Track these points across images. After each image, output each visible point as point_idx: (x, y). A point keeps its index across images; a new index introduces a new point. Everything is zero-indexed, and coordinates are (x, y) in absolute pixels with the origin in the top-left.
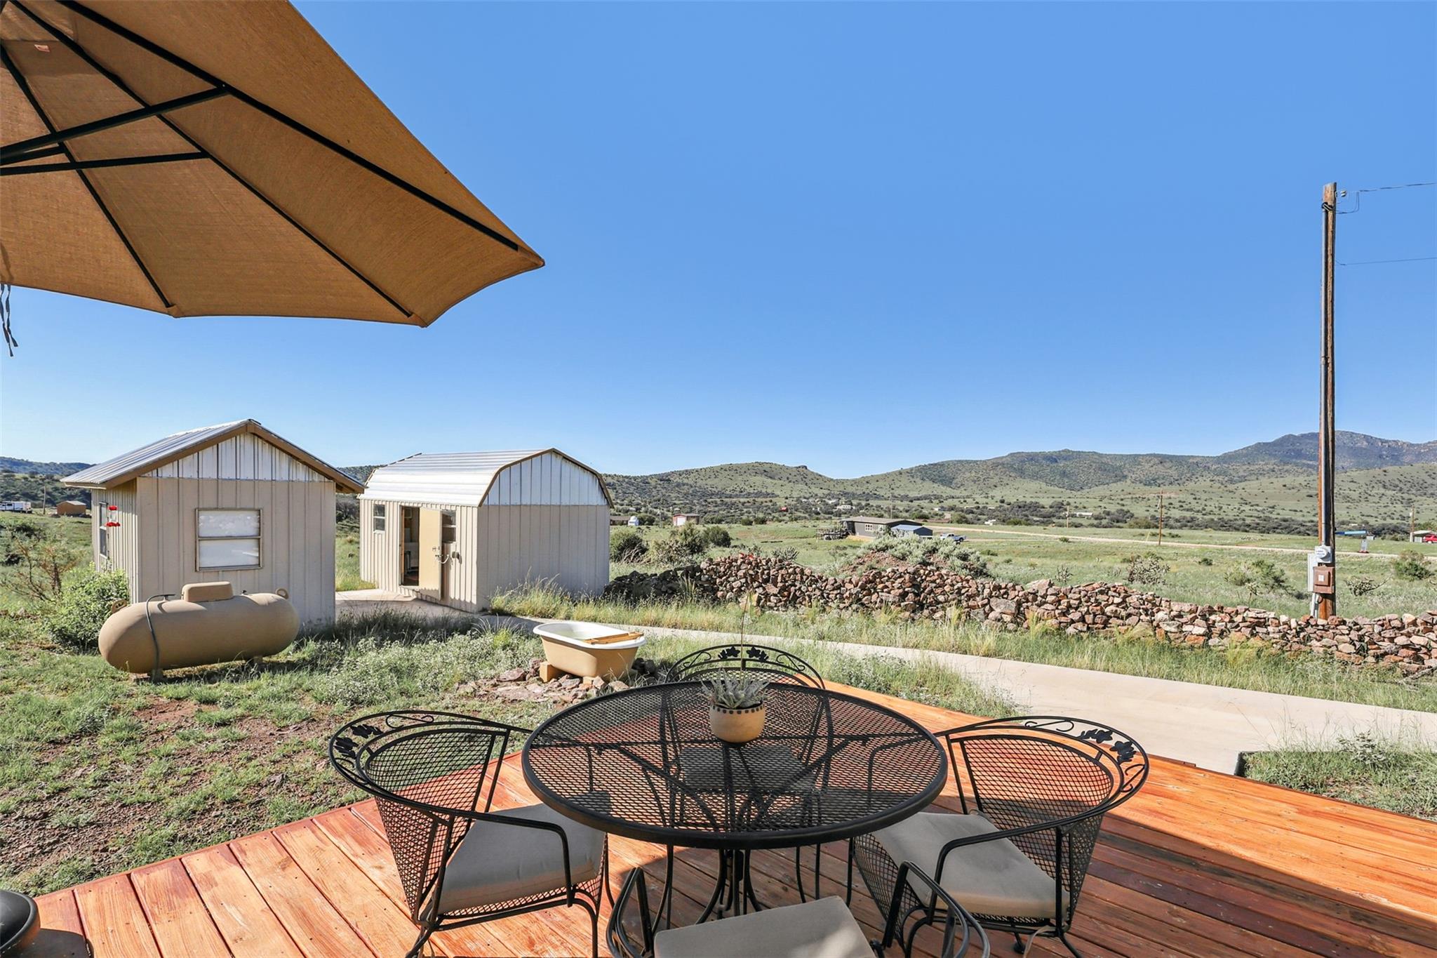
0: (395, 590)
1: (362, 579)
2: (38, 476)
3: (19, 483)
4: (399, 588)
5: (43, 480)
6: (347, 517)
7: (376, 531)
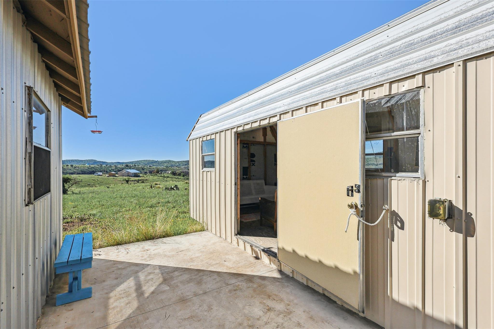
0: (229, 240)
1: (192, 216)
2: (108, 166)
3: (103, 168)
4: (234, 238)
5: (109, 167)
6: (186, 175)
7: (205, 169)
